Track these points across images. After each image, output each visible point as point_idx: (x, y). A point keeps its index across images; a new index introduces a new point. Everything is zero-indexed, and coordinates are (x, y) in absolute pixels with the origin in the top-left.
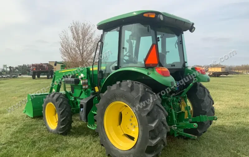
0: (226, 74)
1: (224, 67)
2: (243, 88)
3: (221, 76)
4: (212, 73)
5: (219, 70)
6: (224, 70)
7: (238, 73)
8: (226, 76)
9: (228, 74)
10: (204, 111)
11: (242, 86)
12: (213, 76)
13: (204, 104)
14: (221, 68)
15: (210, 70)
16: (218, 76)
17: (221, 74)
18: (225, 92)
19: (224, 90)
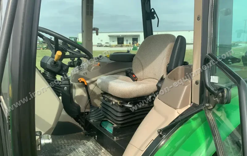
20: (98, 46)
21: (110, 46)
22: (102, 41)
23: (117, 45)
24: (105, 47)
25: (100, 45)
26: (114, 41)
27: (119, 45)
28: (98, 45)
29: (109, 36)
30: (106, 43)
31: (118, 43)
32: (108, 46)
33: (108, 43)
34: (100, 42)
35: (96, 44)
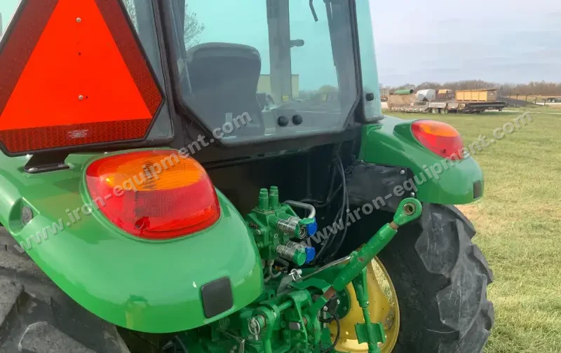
0: (497, 108)
1: (493, 90)
2: (547, 151)
3: (486, 111)
4: (464, 105)
5: (482, 97)
6: (493, 97)
7: (524, 104)
8: (497, 111)
9: (503, 107)
10: (446, 328)
11: (542, 142)
12: (467, 113)
13: (450, 296)
14: (485, 93)
15: (461, 96)
16: (478, 112)
17: (487, 108)
18: (502, 163)
19: (498, 155)
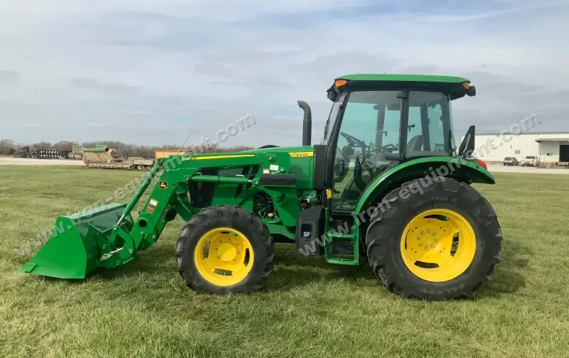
20: (505, 164)
21: (538, 165)
22: (518, 152)
23: (557, 164)
24: (523, 165)
25: (511, 161)
26: (552, 155)
27: (563, 163)
28: (506, 162)
29: (538, 141)
30: (528, 158)
31: (562, 159)
32: (532, 165)
33: (534, 158)
34: (512, 155)
35: (503, 160)
